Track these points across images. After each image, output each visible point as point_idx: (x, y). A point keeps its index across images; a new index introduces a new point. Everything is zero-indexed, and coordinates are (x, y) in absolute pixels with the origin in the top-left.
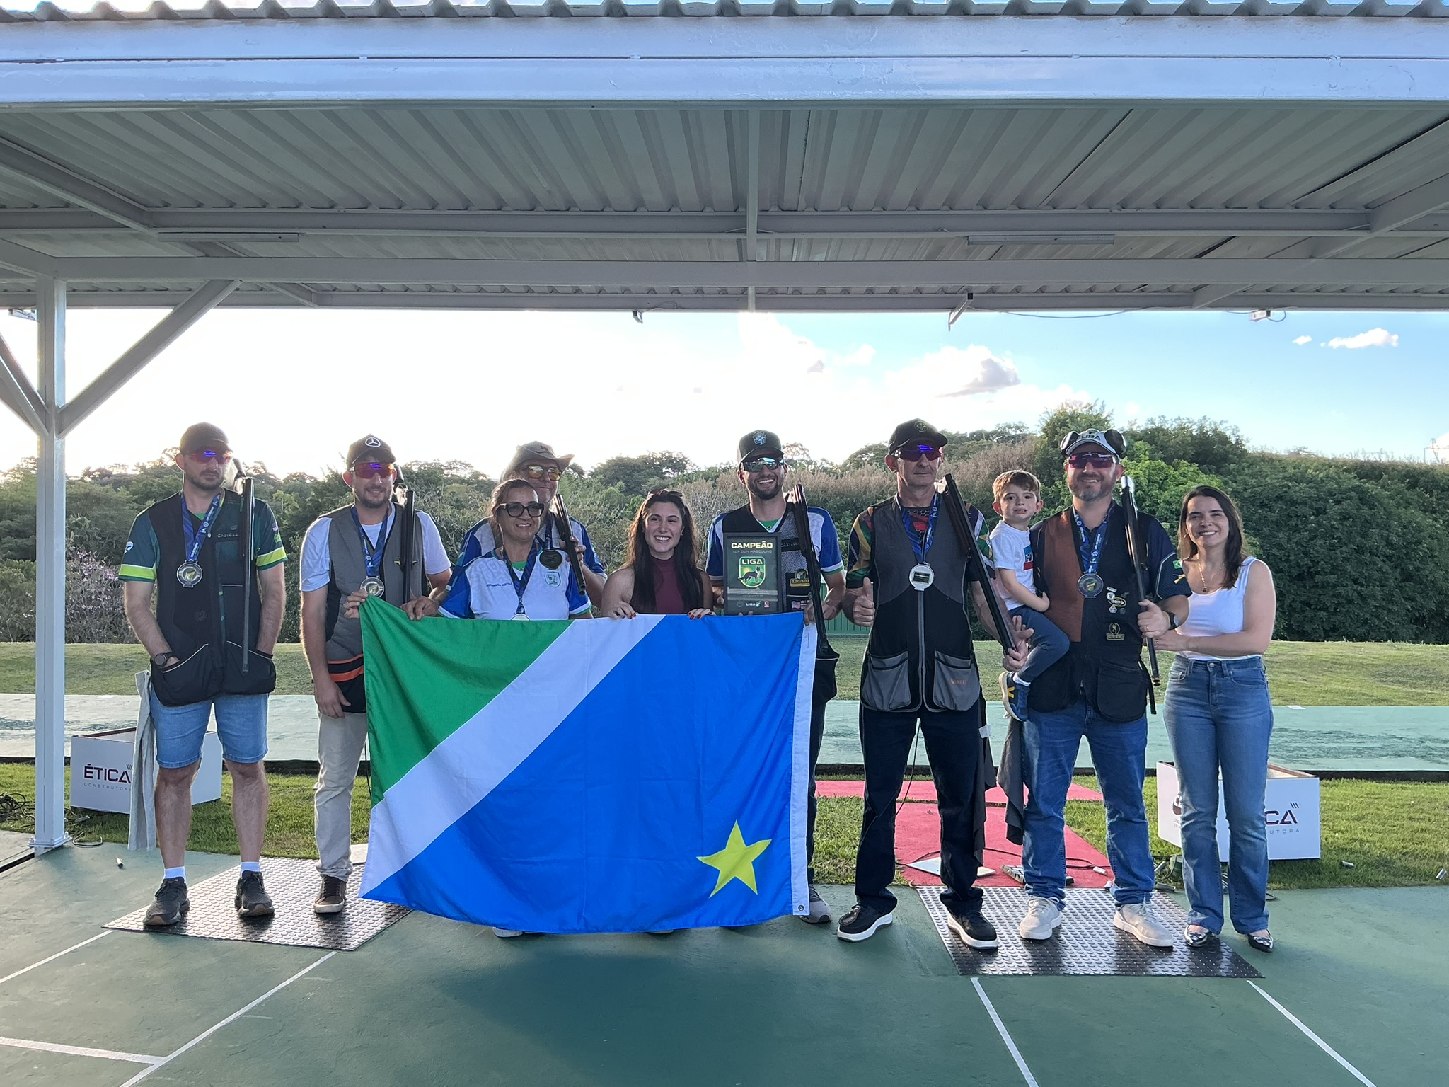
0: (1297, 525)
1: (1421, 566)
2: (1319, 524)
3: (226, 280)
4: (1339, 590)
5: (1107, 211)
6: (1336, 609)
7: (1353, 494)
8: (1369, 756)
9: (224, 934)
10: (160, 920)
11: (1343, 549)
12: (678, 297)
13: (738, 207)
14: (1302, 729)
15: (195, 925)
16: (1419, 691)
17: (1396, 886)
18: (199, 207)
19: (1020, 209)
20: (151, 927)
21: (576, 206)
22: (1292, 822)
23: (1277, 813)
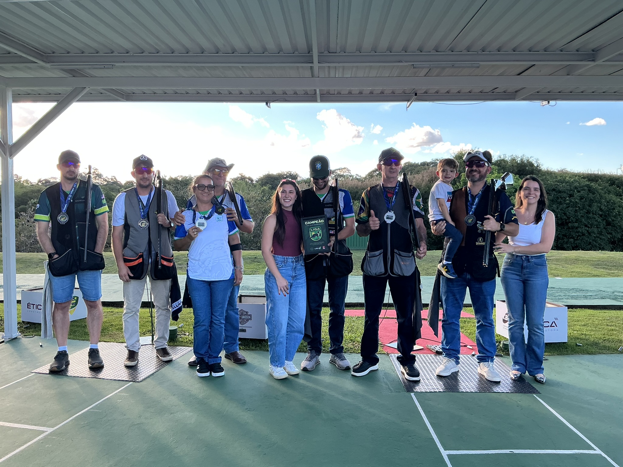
0: (561, 202)
1: (615, 219)
2: (571, 201)
3: (83, 88)
4: (579, 229)
5: (476, 53)
6: (577, 238)
7: (586, 188)
8: (590, 299)
9: (84, 375)
10: (56, 369)
11: (581, 212)
12: (286, 96)
13: (309, 52)
14: (561, 287)
15: (71, 371)
16: (612, 272)
17: (600, 354)
18: (68, 53)
19: (437, 52)
20: (53, 372)
21: (236, 52)
22: (555, 326)
23: (549, 322)
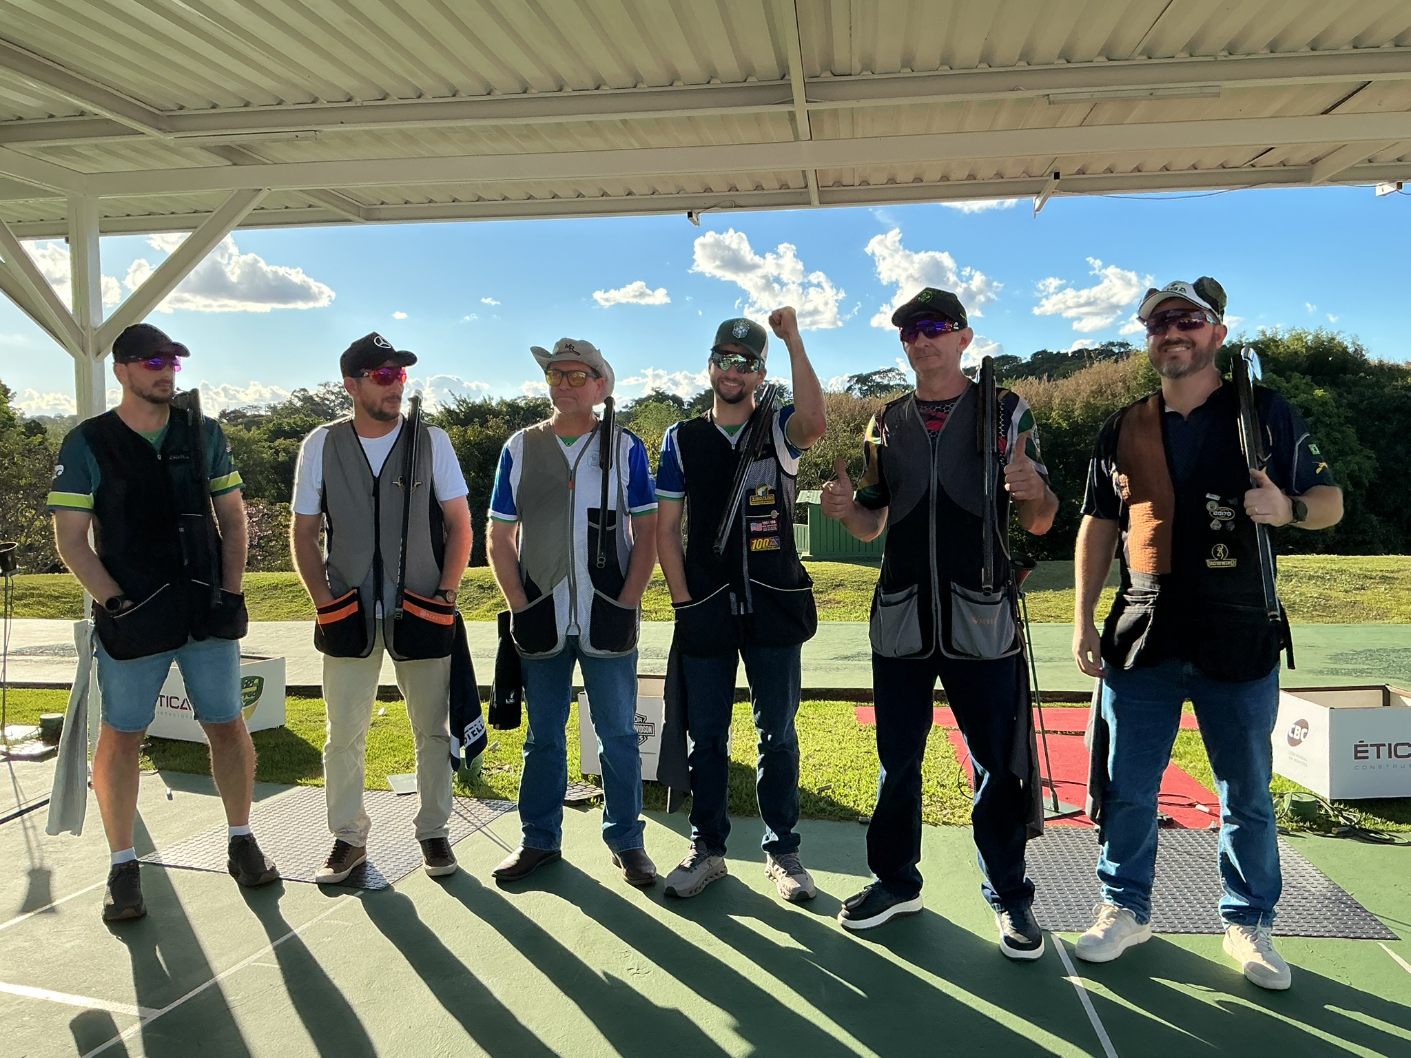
3: (255, 190)
5: (1212, 59)
12: (736, 195)
13: (784, 76)
18: (213, 108)
19: (1110, 60)
21: (605, 84)
